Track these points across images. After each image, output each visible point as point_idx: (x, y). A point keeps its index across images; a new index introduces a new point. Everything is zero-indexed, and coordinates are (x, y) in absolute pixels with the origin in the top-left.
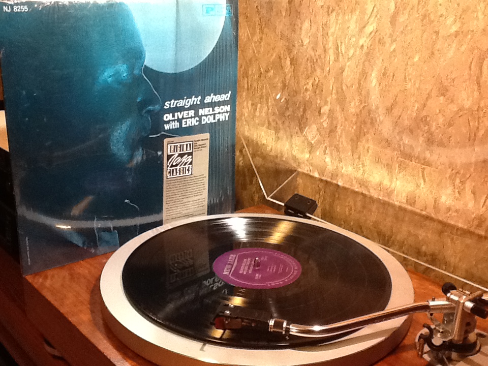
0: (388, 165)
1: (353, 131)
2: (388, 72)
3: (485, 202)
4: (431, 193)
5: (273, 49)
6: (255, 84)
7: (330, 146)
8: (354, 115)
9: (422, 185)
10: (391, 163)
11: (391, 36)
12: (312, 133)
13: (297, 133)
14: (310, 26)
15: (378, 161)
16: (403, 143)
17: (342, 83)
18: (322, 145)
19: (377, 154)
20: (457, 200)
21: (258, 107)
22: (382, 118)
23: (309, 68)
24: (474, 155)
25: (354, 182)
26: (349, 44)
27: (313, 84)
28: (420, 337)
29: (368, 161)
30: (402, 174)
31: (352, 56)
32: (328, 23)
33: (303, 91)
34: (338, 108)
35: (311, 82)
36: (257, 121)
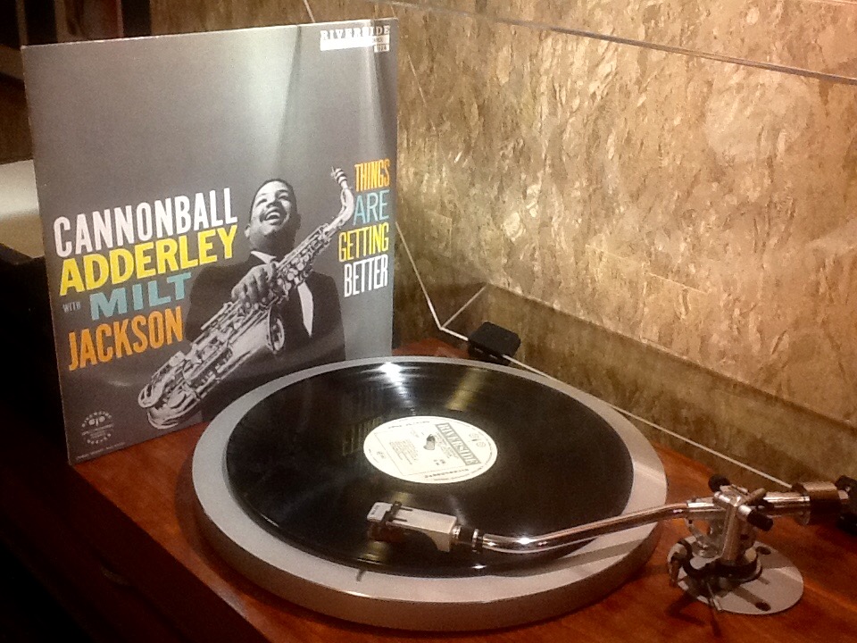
0: (631, 282)
1: (577, 226)
2: (634, 138)
3: (777, 345)
4: (697, 330)
5: (451, 89)
6: (420, 142)
7: (541, 247)
8: (579, 201)
9: (683, 317)
10: (635, 280)
11: (639, 82)
12: (513, 226)
13: (488, 224)
14: (512, 56)
15: (615, 274)
16: (655, 249)
17: (561, 150)
18: (528, 245)
19: (615, 265)
20: (735, 340)
21: (426, 178)
22: (622, 209)
23: (509, 124)
24: (762, 274)
25: (578, 306)
26: (573, 90)
27: (514, 148)
28: (673, 558)
29: (600, 275)
30: (652, 297)
31: (578, 109)
32: (540, 53)
33: (498, 158)
34: (554, 189)
35: (511, 145)
36: (423, 201)
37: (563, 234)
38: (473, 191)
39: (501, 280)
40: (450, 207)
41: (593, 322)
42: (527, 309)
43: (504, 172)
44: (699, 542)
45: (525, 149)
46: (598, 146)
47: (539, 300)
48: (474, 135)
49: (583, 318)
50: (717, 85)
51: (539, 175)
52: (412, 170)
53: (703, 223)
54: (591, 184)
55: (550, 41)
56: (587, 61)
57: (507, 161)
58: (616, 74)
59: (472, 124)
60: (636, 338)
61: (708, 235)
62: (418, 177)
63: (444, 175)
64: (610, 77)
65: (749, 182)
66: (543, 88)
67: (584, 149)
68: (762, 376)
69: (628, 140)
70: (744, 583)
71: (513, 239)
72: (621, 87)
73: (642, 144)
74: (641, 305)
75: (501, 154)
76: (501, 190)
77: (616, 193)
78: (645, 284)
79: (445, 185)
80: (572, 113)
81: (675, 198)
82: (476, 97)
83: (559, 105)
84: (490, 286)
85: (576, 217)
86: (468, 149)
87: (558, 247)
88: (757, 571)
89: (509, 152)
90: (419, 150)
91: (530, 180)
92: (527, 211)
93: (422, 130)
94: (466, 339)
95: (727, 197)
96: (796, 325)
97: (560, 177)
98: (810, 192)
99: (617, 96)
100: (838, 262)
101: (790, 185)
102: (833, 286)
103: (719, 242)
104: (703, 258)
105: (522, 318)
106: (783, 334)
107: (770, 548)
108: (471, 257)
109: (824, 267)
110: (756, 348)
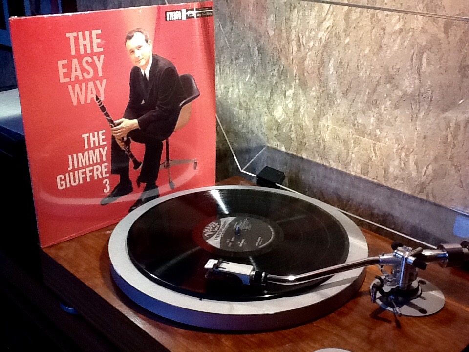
0: (344, 141)
1: (314, 111)
2: (344, 62)
3: (426, 172)
4: (382, 165)
5: (243, 39)
6: (227, 70)
7: (295, 124)
8: (315, 98)
9: (374, 158)
10: (347, 139)
11: (345, 31)
12: (279, 113)
13: (265, 113)
14: (276, 20)
15: (336, 137)
16: (357, 122)
17: (304, 71)
18: (287, 124)
19: (335, 132)
20: (403, 170)
21: (230, 90)
22: (338, 101)
23: (275, 57)
24: (416, 133)
25: (316, 155)
26: (309, 37)
27: (278, 70)
28: (373, 287)
29: (328, 138)
30: (356, 149)
31: (312, 47)
32: (290, 18)
33: (270, 76)
34: (301, 92)
35: (277, 69)
36: (229, 102)
37: (306, 116)
38: (257, 95)
39: (274, 144)
40: (244, 105)
41: (325, 164)
42: (288, 158)
43: (273, 84)
44: (387, 278)
45: (284, 71)
46: (324, 67)
47: (295, 153)
48: (256, 64)
49: (319, 162)
50: (388, 30)
51: (293, 84)
52: (223, 86)
53: (383, 106)
54: (321, 88)
55: (296, 10)
56: (317, 21)
57: (275, 78)
58: (332, 27)
59: (255, 58)
60: (348, 172)
61: (386, 112)
62: (226, 89)
63: (240, 87)
64: (330, 29)
65: (407, 82)
66: (293, 36)
67: (316, 69)
68: (418, 189)
69: (341, 63)
70: (412, 299)
71: (279, 121)
72: (336, 33)
73: (348, 65)
74: (351, 153)
75: (271, 73)
76: (272, 94)
77: (335, 92)
78: (352, 141)
79: (241, 93)
80: (309, 49)
81: (367, 94)
82: (257, 44)
83: (302, 46)
84: (268, 147)
85: (313, 107)
86: (253, 72)
87: (304, 124)
88: (419, 293)
89: (275, 73)
90: (227, 74)
91: (287, 88)
92: (287, 105)
93: (228, 63)
94: (256, 176)
95: (395, 91)
96: (436, 160)
97: (303, 85)
98: (441, 86)
99: (334, 39)
100: (457, 125)
101: (429, 83)
102: (455, 137)
103: (392, 116)
104: (384, 126)
105: (286, 163)
106: (428, 165)
107: (425, 281)
108: (256, 132)
109: (450, 127)
110: (414, 174)
